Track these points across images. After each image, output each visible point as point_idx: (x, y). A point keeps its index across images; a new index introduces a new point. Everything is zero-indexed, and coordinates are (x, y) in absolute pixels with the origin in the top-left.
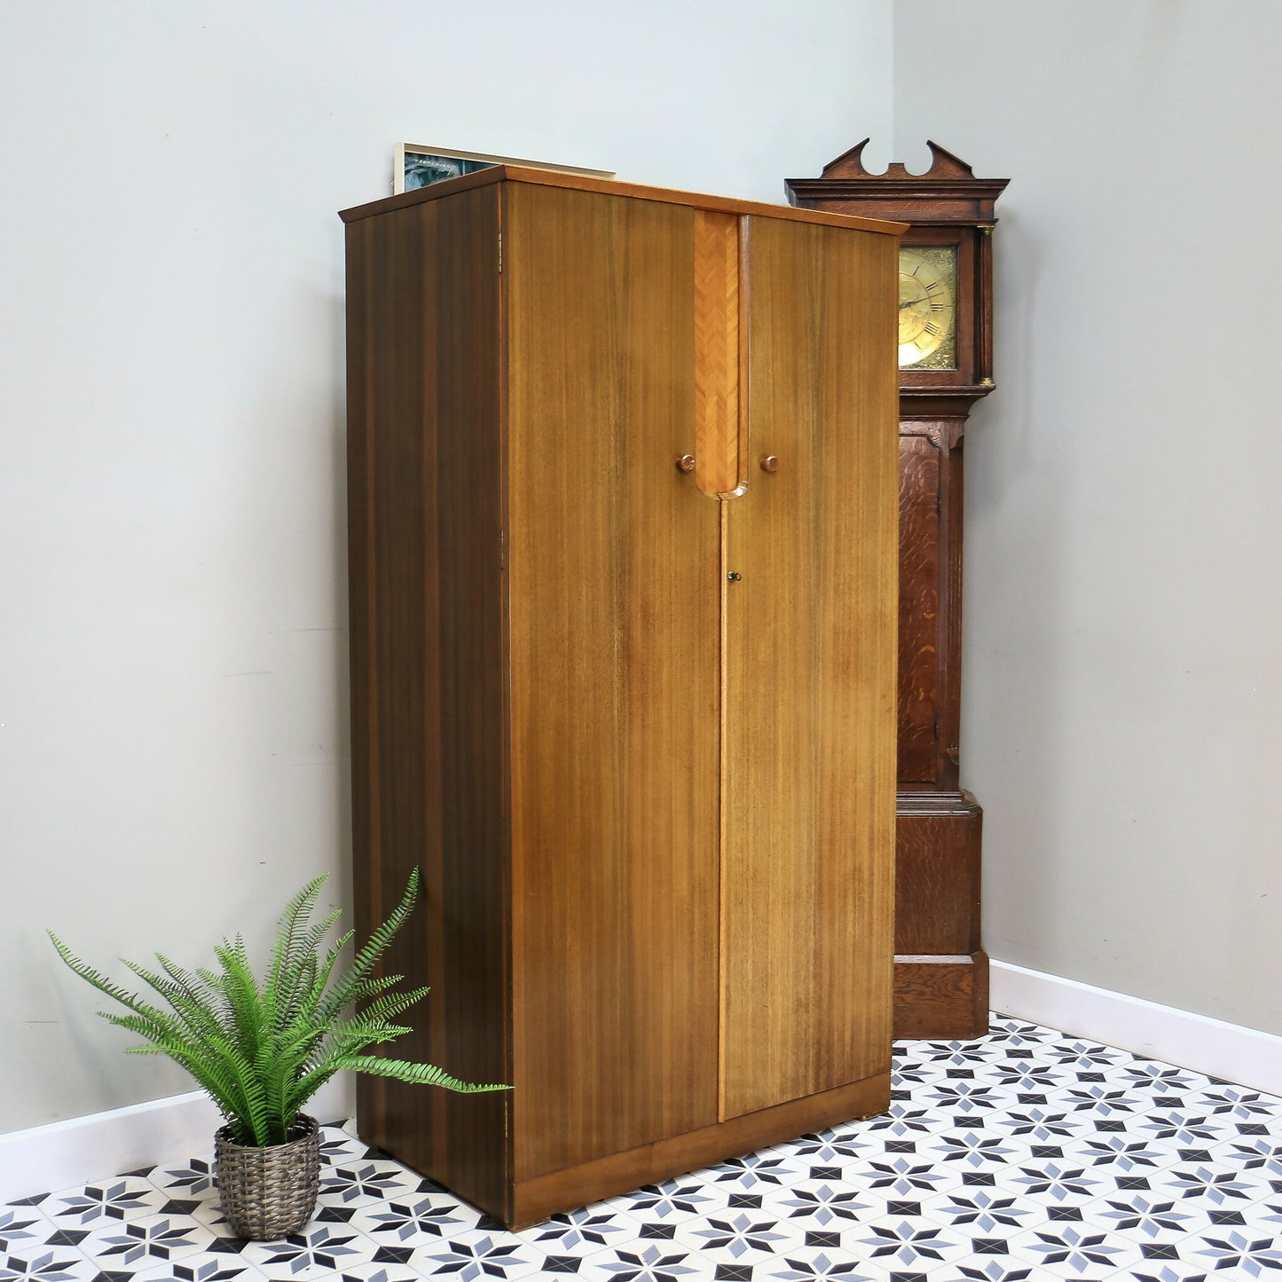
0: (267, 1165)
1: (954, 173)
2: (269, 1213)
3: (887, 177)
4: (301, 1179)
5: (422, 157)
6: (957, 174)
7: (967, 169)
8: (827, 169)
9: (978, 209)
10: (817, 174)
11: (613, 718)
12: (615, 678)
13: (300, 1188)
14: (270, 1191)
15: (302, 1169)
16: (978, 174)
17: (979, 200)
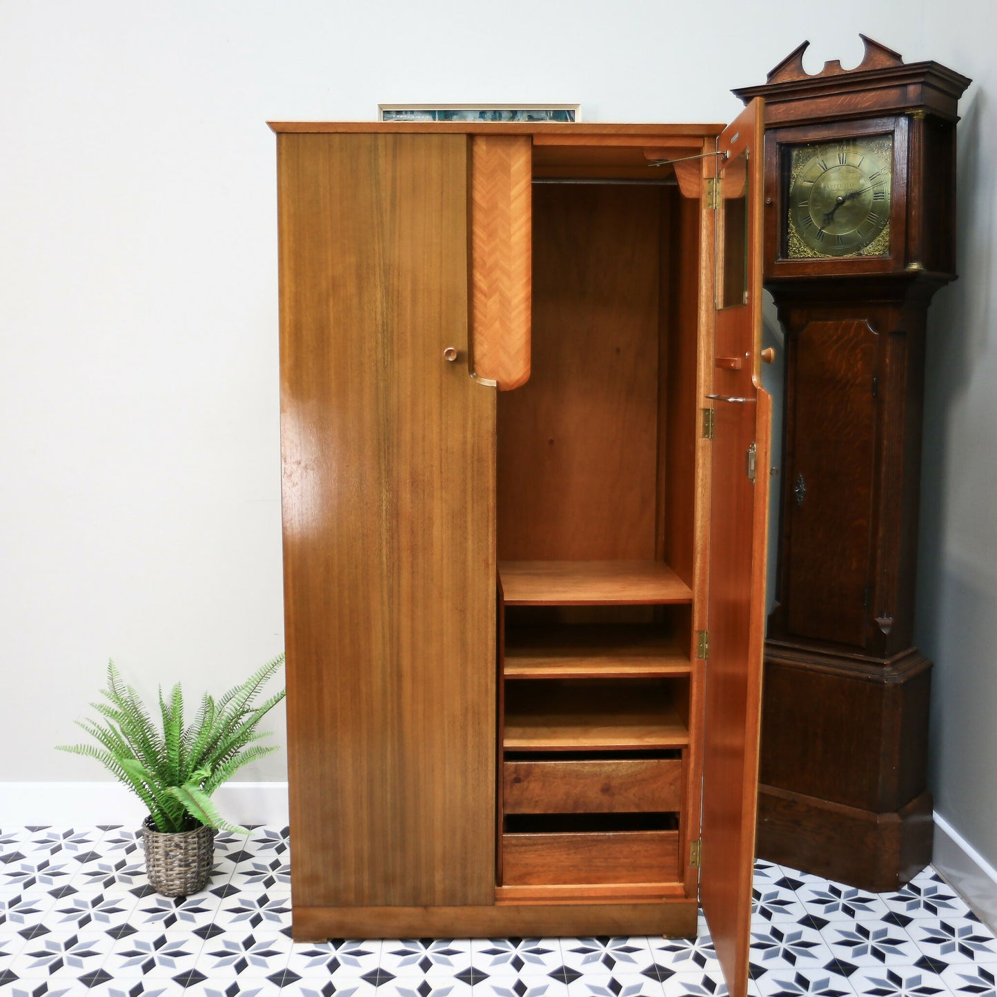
0: (156, 844)
1: (885, 62)
2: (159, 877)
3: (823, 76)
4: (180, 860)
5: (399, 112)
6: (888, 63)
7: (897, 57)
8: (772, 75)
9: (905, 95)
10: (762, 80)
11: (381, 563)
12: (384, 531)
13: (180, 866)
14: (158, 863)
15: (181, 854)
16: (907, 59)
17: (905, 85)
